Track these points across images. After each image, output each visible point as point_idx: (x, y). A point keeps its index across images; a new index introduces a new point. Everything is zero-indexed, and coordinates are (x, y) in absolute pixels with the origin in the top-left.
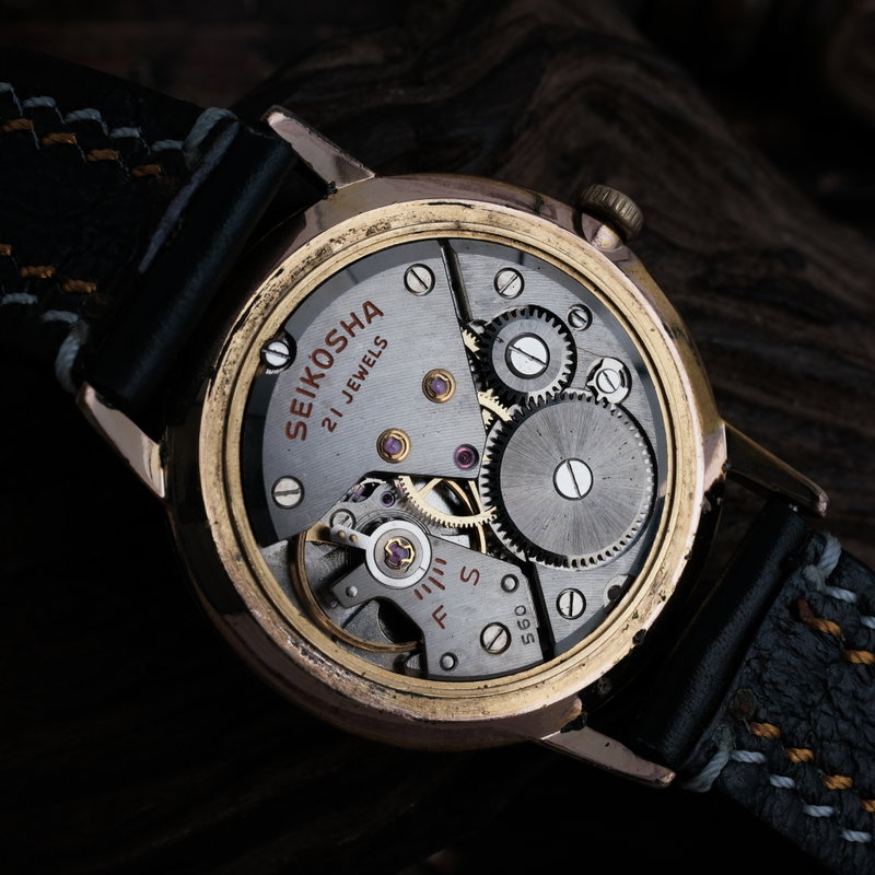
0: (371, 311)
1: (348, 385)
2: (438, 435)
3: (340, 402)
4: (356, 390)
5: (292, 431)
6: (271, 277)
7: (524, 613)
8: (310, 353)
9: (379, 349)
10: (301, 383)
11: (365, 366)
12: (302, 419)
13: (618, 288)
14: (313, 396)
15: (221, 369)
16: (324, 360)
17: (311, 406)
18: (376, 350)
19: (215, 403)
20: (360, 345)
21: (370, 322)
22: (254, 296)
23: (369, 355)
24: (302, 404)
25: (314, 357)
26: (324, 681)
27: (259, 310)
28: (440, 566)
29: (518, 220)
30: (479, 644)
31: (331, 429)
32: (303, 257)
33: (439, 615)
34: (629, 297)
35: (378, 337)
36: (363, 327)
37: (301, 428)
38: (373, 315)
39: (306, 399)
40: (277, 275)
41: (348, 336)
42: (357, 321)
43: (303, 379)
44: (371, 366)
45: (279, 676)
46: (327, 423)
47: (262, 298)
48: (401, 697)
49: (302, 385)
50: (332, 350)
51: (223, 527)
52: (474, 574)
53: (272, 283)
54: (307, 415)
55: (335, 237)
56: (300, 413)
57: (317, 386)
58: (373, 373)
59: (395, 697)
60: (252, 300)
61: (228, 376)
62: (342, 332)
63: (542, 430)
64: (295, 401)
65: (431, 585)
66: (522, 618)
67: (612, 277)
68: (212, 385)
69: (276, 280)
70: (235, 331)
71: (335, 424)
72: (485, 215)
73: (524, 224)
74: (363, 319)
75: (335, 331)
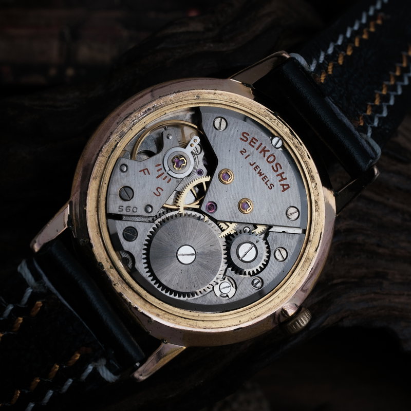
0: (285, 187)
1: (257, 166)
2: (225, 198)
3: (251, 160)
4: (254, 169)
5: (245, 135)
6: (308, 153)
7: (133, 211)
8: (275, 155)
9: (269, 185)
10: (264, 146)
11: (263, 176)
12: (249, 141)
13: (263, 310)
14: (257, 149)
15: (276, 118)
16: (271, 159)
17: (253, 147)
18: (269, 183)
19: (263, 111)
20: (272, 177)
21: (281, 185)
22: (302, 143)
23: (267, 180)
24: (255, 143)
25: (273, 155)
26: (134, 113)
27: (296, 143)
28: (167, 179)
29: (305, 271)
30: (127, 185)
31: (241, 152)
32: (313, 169)
33: (146, 171)
34: (258, 315)
35: (273, 186)
36: (280, 181)
37: (245, 139)
38: (283, 187)
39: (256, 146)
40: (308, 156)
41: (277, 173)
42: (283, 179)
43: (265, 147)
44: (262, 179)
45: (142, 97)
46: (244, 151)
47: (300, 146)
48: (115, 143)
49: (263, 146)
50: (274, 164)
51: (212, 95)
52: (159, 194)
53: (305, 152)
54: (250, 144)
55: (317, 186)
56: (252, 141)
57: (261, 152)
58: (259, 178)
59: (116, 141)
60: (301, 141)
61: (273, 120)
62: (280, 171)
63: (213, 247)
64: (257, 141)
65: (160, 172)
66: (131, 209)
67: (269, 309)
68: (271, 113)
69: (306, 154)
70: (290, 130)
71: (243, 154)
72: (311, 257)
73: (303, 274)
74: (283, 182)
75: (281, 168)
